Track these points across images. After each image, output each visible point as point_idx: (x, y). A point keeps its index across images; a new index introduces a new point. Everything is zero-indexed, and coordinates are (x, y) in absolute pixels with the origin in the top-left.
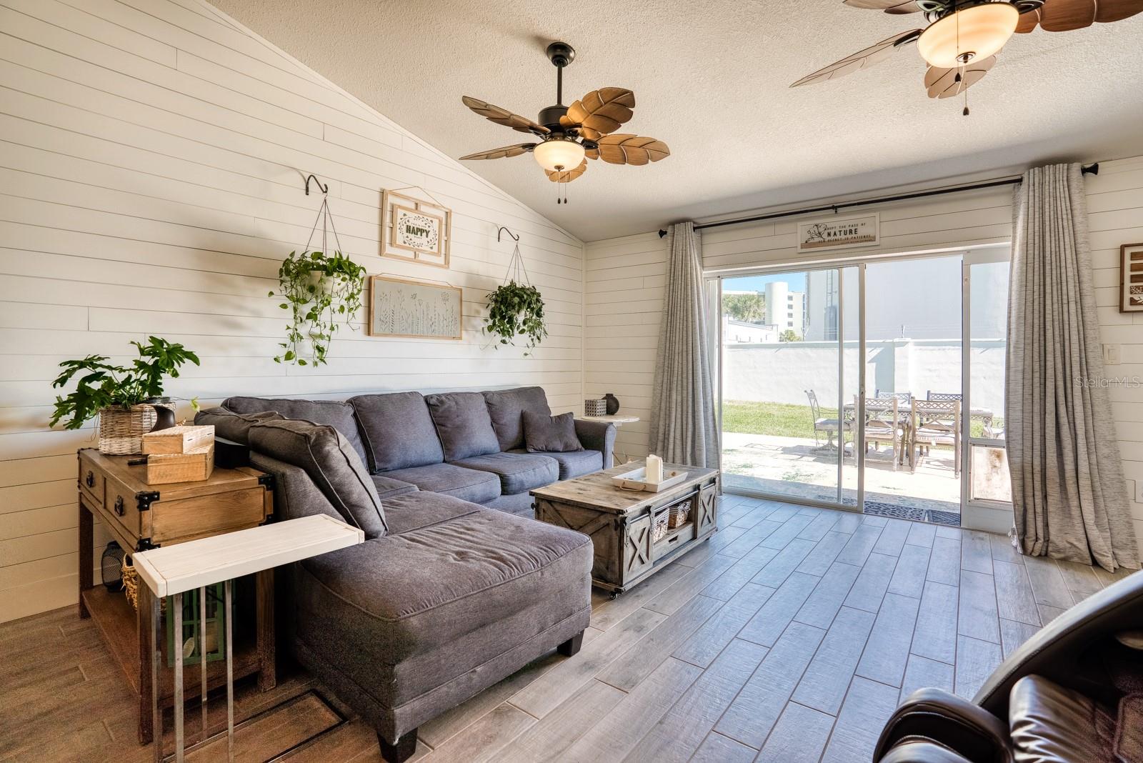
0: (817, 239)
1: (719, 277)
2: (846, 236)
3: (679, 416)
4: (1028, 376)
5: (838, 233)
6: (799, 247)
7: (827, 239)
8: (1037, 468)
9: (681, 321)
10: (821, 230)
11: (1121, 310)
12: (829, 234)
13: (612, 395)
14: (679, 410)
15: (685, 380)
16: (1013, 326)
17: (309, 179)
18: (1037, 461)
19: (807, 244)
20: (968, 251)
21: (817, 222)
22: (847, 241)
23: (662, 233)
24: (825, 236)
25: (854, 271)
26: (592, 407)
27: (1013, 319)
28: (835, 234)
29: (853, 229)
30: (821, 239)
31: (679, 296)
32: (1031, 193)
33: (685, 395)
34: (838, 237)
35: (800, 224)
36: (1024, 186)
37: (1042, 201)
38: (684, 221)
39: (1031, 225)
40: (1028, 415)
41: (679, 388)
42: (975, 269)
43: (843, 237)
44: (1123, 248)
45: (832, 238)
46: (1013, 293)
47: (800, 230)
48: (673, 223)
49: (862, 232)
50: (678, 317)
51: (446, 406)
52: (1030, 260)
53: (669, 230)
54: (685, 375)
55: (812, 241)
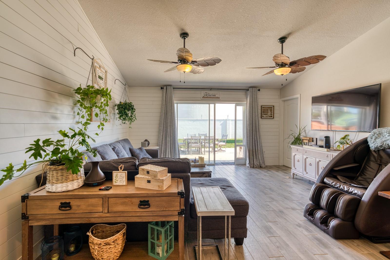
0: (206, 96)
1: (177, 103)
2: (213, 97)
3: (170, 145)
4: (250, 131)
5: (211, 95)
6: (202, 98)
7: (209, 96)
8: (252, 150)
9: (170, 116)
10: (207, 94)
11: (261, 118)
12: (209, 95)
13: (147, 140)
14: (170, 143)
15: (171, 134)
16: (248, 120)
17: (75, 50)
18: (252, 148)
19: (203, 97)
20: (236, 103)
21: (207, 92)
22: (213, 98)
23: (162, 88)
24: (208, 96)
25: (213, 105)
26: (144, 144)
27: (248, 119)
28: (210, 95)
29: (215, 95)
30: (207, 96)
31: (169, 109)
32: (251, 93)
33: (171, 139)
34: (211, 96)
35: (202, 92)
36: (249, 91)
37: (252, 95)
38: (170, 85)
39: (251, 100)
40: (250, 139)
41: (170, 136)
42: (237, 107)
43: (212, 96)
44: (262, 106)
45: (210, 96)
46: (247, 114)
47: (203, 93)
48: (166, 86)
49: (217, 96)
50: (169, 115)
51: (117, 149)
52: (251, 107)
53: (165, 88)
54: (171, 133)
55: (205, 96)
